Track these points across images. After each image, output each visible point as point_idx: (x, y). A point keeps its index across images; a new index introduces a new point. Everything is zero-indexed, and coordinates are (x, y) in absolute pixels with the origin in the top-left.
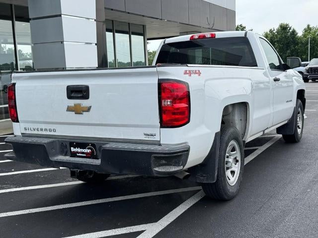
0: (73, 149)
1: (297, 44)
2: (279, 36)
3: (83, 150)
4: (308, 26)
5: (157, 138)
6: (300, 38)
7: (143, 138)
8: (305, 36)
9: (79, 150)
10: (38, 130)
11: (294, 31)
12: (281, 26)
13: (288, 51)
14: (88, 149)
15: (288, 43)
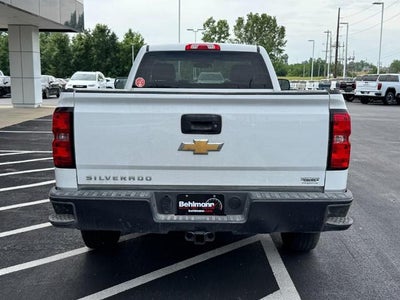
0: (182, 204)
1: (118, 51)
2: (96, 40)
3: (201, 205)
4: (130, 31)
5: (320, 184)
6: (121, 45)
7: (300, 184)
8: (126, 42)
9: (194, 204)
10: (114, 179)
11: (114, 35)
12: (98, 27)
13: (109, 59)
14: (210, 202)
15: (108, 49)
